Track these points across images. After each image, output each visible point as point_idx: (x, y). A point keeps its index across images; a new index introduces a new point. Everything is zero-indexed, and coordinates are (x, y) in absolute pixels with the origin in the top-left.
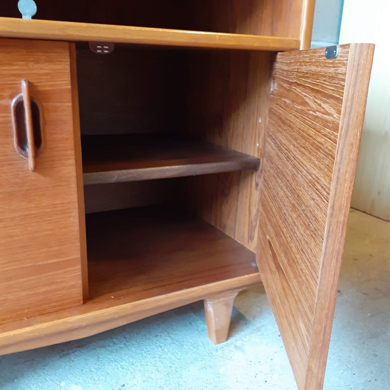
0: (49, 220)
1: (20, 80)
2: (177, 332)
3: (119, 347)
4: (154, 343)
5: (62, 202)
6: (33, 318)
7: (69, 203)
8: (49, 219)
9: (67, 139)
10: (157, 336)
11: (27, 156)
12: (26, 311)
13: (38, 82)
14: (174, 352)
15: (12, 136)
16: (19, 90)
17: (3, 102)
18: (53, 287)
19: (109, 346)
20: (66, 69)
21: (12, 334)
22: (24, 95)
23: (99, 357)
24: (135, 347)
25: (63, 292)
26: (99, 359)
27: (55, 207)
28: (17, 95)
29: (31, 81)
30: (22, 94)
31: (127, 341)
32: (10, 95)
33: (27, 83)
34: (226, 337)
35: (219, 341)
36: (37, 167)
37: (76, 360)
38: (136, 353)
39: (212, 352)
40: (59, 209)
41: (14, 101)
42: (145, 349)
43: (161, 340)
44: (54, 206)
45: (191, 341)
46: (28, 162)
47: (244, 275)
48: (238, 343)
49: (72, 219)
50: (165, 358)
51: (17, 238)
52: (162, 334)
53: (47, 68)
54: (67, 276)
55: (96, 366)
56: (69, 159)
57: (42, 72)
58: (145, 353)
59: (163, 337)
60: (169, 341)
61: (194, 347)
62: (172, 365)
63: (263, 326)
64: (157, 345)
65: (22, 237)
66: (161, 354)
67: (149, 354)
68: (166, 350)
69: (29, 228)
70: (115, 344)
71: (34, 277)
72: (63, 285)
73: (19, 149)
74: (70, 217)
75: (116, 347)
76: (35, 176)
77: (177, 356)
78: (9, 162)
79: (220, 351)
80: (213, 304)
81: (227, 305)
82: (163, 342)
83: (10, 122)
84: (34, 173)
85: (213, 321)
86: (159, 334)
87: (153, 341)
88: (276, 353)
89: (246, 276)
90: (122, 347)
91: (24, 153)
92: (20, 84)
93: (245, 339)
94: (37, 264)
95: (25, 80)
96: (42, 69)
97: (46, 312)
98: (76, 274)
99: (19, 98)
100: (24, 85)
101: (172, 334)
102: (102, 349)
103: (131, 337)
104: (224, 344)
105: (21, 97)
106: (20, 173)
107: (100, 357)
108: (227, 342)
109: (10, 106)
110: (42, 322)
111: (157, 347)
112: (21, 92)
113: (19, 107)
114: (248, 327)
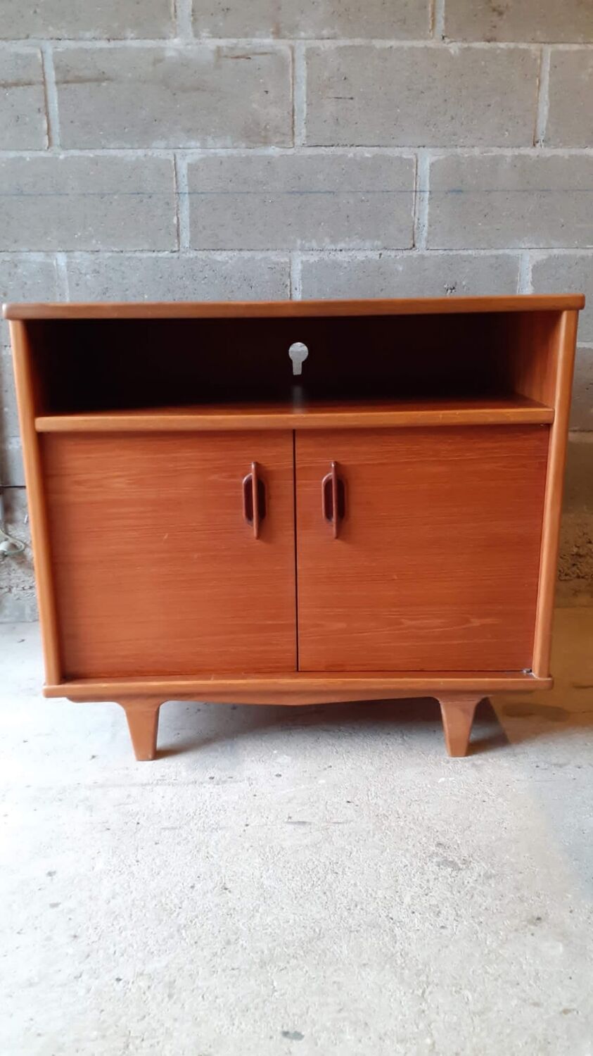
0: (267, 584)
1: (250, 462)
8: (268, 582)
10: (389, 734)
11: (252, 525)
12: (243, 666)
13: (265, 464)
15: (242, 508)
16: (249, 471)
17: (237, 480)
19: (334, 732)
22: (252, 474)
28: (247, 475)
29: (259, 462)
32: (242, 475)
33: (255, 465)
34: (463, 754)
35: (454, 753)
36: (259, 537)
38: (356, 743)
41: (245, 479)
42: (368, 742)
43: (391, 739)
44: (274, 571)
46: (253, 530)
48: (479, 763)
50: (386, 755)
51: (240, 597)
53: (273, 451)
57: (270, 454)
58: (367, 746)
59: (395, 736)
62: (389, 762)
63: (524, 753)
65: (244, 596)
69: (251, 589)
71: (252, 635)
73: (246, 520)
75: (340, 733)
76: (259, 543)
77: (400, 757)
78: (238, 530)
79: (451, 764)
81: (465, 711)
83: (241, 496)
84: (257, 540)
85: (446, 726)
88: (518, 780)
91: (250, 522)
92: (251, 465)
95: (254, 463)
96: (270, 452)
99: (249, 477)
100: (253, 466)
104: (461, 758)
105: (251, 477)
106: (246, 539)
108: (466, 758)
109: (241, 483)
110: (253, 678)
112: (250, 472)
113: (248, 484)
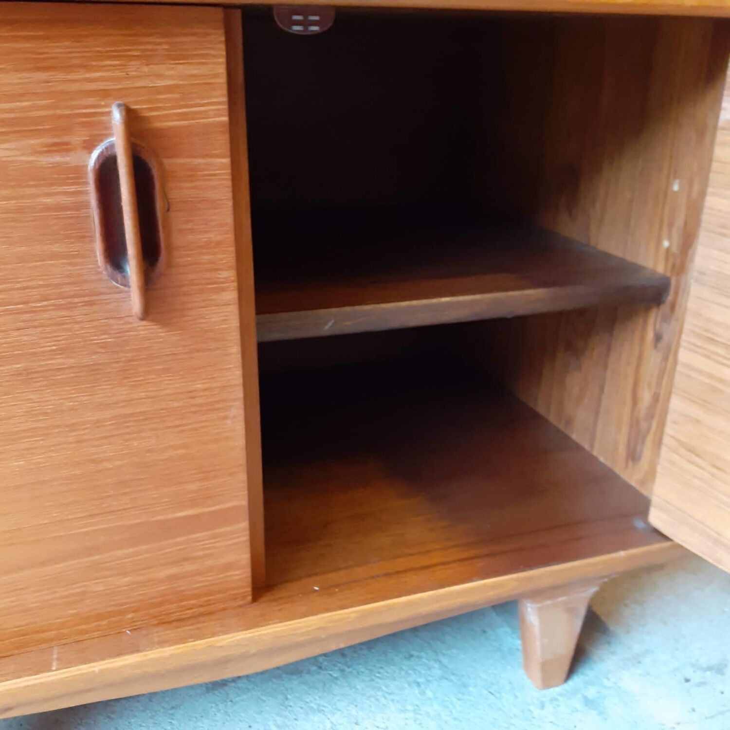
0: (178, 426)
1: (108, 106)
2: (454, 651)
3: (329, 677)
4: (403, 673)
5: (207, 386)
6: (144, 632)
7: (223, 388)
8: (177, 423)
9: (219, 243)
11: (126, 284)
12: (130, 616)
13: (151, 109)
14: (447, 701)
15: (92, 239)
16: (105, 130)
17: (70, 159)
18: (188, 567)
20: (216, 76)
21: (96, 669)
22: (117, 140)
23: (287, 699)
24: (363, 681)
25: (210, 578)
26: (287, 703)
27: (191, 398)
28: (102, 141)
29: (133, 107)
30: (113, 139)
31: (346, 664)
32: (85, 141)
33: (124, 113)
34: (564, 676)
35: (547, 683)
36: (148, 311)
37: (238, 699)
38: (363, 695)
39: (532, 708)
40: (200, 401)
41: (95, 155)
42: (384, 688)
43: (419, 668)
44: (190, 395)
45: (484, 676)
46: (130, 296)
47: (616, 550)
48: (592, 692)
49: (229, 422)
50: (428, 714)
51: (108, 465)
52: (423, 654)
53: (172, 72)
54: (217, 544)
55: (279, 720)
56: (223, 290)
57: (160, 83)
58: (385, 698)
59: (424, 660)
60: (437, 672)
61: (492, 692)
63: (647, 651)
64: (410, 679)
65: (118, 463)
66: (417, 702)
67: (393, 700)
68: (429, 693)
69: (135, 444)
70: (320, 668)
71: (145, 547)
72: (209, 562)
73: (110, 269)
74: (225, 418)
76: (145, 328)
77: (454, 711)
78: (87, 299)
80: (540, 609)
81: (571, 611)
82: (423, 672)
83: (87, 206)
84: (144, 323)
85: (538, 643)
86: (415, 653)
87: (401, 669)
89: (622, 553)
90: (336, 678)
91: (119, 277)
92: (109, 113)
93: (606, 682)
94: (152, 519)
95: (119, 106)
96: (160, 76)
97: (173, 619)
98: (237, 540)
99: (106, 148)
100: (117, 116)
101: (444, 655)
102: (295, 677)
103: (355, 655)
104: (558, 689)
105: (112, 146)
106: (112, 321)
107: (289, 696)
108: (566, 686)
109: (86, 166)
111: (410, 685)
112: (111, 135)
113: (107, 169)
114: (613, 653)
